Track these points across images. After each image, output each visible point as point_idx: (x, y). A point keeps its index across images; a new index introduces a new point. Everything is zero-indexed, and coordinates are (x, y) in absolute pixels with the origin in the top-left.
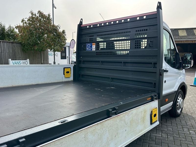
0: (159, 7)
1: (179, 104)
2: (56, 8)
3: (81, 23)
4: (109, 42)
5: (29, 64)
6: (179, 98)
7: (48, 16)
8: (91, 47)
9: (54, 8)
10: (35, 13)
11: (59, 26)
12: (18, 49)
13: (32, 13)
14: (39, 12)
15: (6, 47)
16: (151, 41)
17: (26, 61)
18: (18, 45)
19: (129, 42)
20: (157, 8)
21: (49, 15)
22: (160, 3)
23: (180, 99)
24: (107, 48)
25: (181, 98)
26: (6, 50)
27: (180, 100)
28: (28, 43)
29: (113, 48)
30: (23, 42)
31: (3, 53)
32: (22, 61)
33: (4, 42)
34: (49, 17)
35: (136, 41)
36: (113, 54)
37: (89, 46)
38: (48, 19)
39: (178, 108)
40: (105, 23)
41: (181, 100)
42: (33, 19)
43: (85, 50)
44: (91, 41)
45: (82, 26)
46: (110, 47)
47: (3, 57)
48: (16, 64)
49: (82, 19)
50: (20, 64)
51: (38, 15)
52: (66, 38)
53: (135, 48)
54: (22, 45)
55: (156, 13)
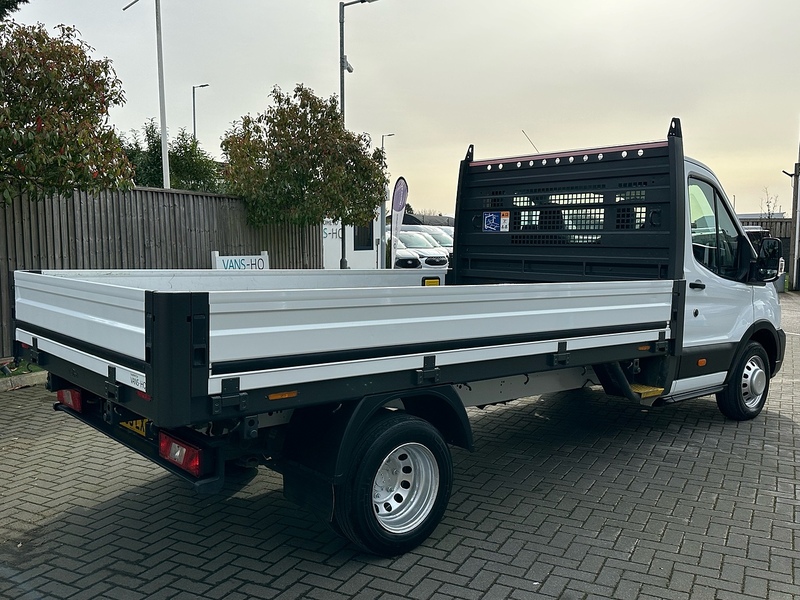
0: (675, 131)
1: (748, 383)
2: (350, 71)
3: (470, 155)
4: (548, 210)
5: (267, 269)
6: (749, 364)
7: (329, 104)
8: (498, 221)
9: (346, 71)
10: (286, 95)
11: (368, 139)
12: (235, 217)
13: (279, 98)
14: (299, 90)
15: (201, 212)
16: (654, 212)
17: (260, 257)
18: (234, 204)
19: (602, 211)
20: (669, 135)
21: (333, 100)
22: (676, 121)
23: (753, 368)
24: (543, 225)
25: (756, 367)
26: (202, 221)
27: (752, 371)
28: (267, 196)
29: (559, 225)
30: (254, 197)
31: (193, 232)
32: (248, 259)
33: (197, 196)
34: (334, 107)
35: (619, 211)
36: (560, 242)
37: (491, 218)
38: (329, 114)
39: (746, 393)
40: (538, 162)
41: (756, 370)
42: (282, 118)
43: (481, 228)
44: (499, 206)
45: (471, 165)
46: (550, 222)
47: (194, 247)
48: (232, 269)
49: (472, 146)
50: (242, 267)
51: (297, 101)
52: (387, 176)
53: (618, 227)
54: (246, 204)
55: (666, 144)
